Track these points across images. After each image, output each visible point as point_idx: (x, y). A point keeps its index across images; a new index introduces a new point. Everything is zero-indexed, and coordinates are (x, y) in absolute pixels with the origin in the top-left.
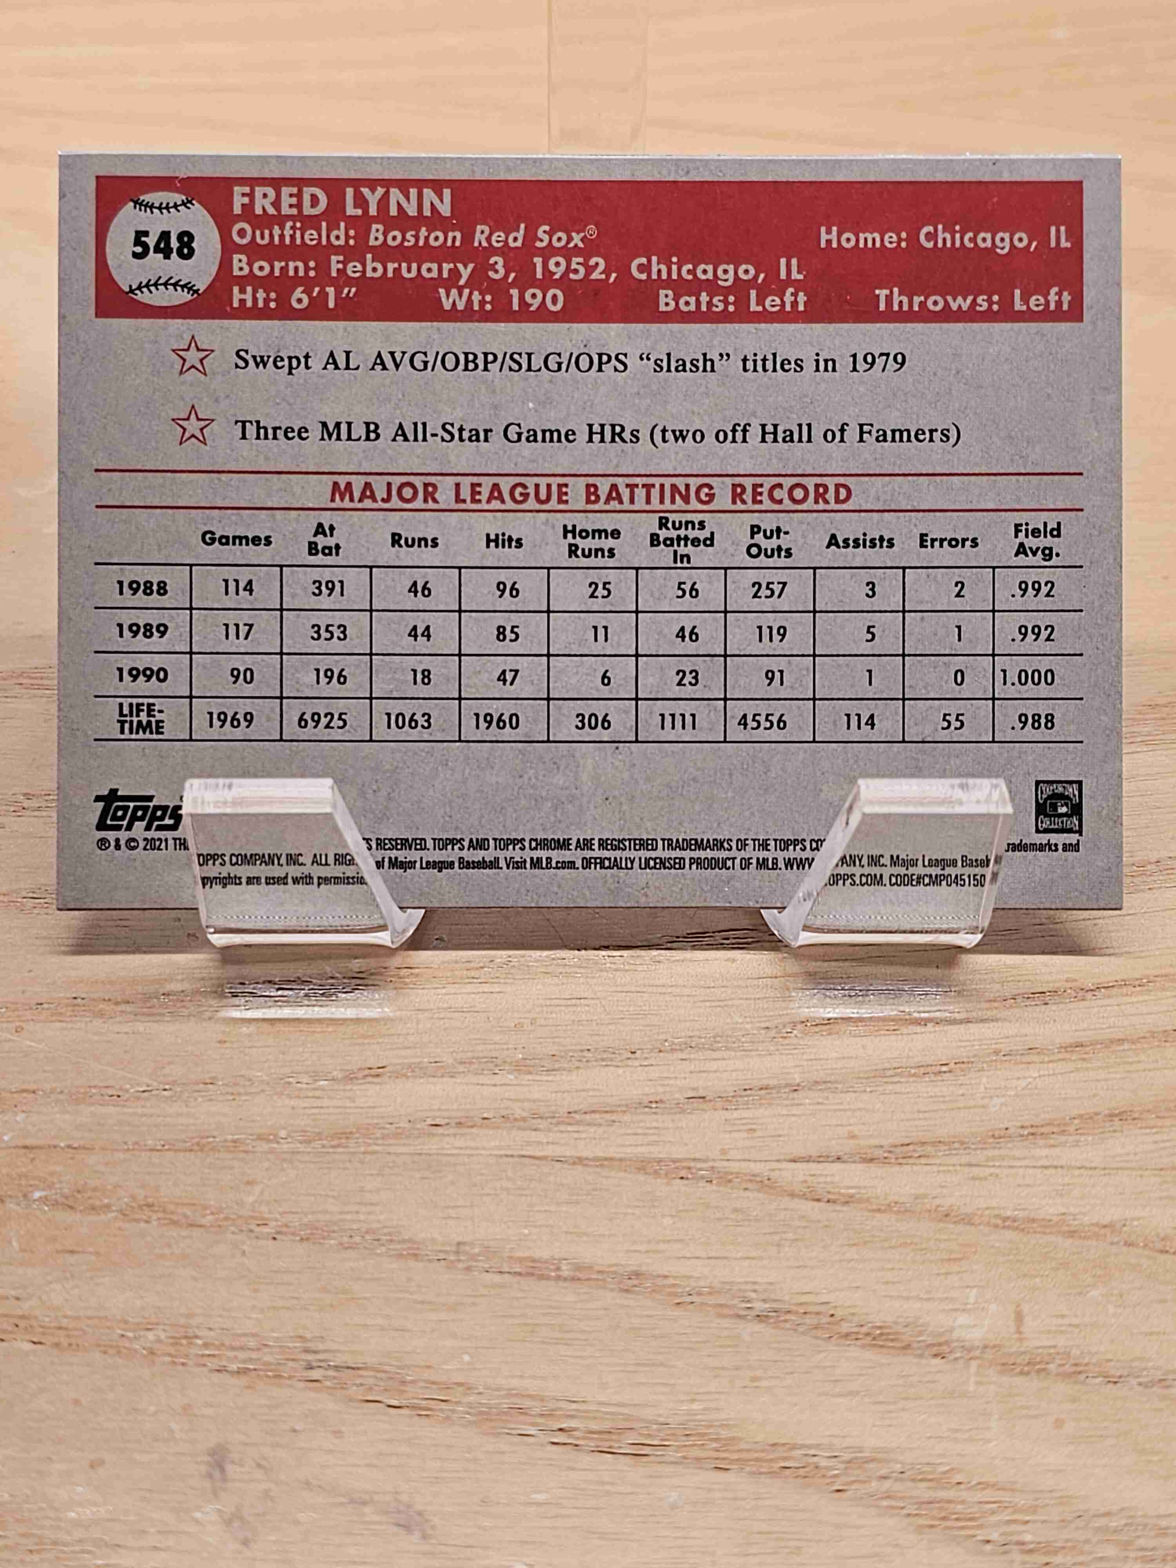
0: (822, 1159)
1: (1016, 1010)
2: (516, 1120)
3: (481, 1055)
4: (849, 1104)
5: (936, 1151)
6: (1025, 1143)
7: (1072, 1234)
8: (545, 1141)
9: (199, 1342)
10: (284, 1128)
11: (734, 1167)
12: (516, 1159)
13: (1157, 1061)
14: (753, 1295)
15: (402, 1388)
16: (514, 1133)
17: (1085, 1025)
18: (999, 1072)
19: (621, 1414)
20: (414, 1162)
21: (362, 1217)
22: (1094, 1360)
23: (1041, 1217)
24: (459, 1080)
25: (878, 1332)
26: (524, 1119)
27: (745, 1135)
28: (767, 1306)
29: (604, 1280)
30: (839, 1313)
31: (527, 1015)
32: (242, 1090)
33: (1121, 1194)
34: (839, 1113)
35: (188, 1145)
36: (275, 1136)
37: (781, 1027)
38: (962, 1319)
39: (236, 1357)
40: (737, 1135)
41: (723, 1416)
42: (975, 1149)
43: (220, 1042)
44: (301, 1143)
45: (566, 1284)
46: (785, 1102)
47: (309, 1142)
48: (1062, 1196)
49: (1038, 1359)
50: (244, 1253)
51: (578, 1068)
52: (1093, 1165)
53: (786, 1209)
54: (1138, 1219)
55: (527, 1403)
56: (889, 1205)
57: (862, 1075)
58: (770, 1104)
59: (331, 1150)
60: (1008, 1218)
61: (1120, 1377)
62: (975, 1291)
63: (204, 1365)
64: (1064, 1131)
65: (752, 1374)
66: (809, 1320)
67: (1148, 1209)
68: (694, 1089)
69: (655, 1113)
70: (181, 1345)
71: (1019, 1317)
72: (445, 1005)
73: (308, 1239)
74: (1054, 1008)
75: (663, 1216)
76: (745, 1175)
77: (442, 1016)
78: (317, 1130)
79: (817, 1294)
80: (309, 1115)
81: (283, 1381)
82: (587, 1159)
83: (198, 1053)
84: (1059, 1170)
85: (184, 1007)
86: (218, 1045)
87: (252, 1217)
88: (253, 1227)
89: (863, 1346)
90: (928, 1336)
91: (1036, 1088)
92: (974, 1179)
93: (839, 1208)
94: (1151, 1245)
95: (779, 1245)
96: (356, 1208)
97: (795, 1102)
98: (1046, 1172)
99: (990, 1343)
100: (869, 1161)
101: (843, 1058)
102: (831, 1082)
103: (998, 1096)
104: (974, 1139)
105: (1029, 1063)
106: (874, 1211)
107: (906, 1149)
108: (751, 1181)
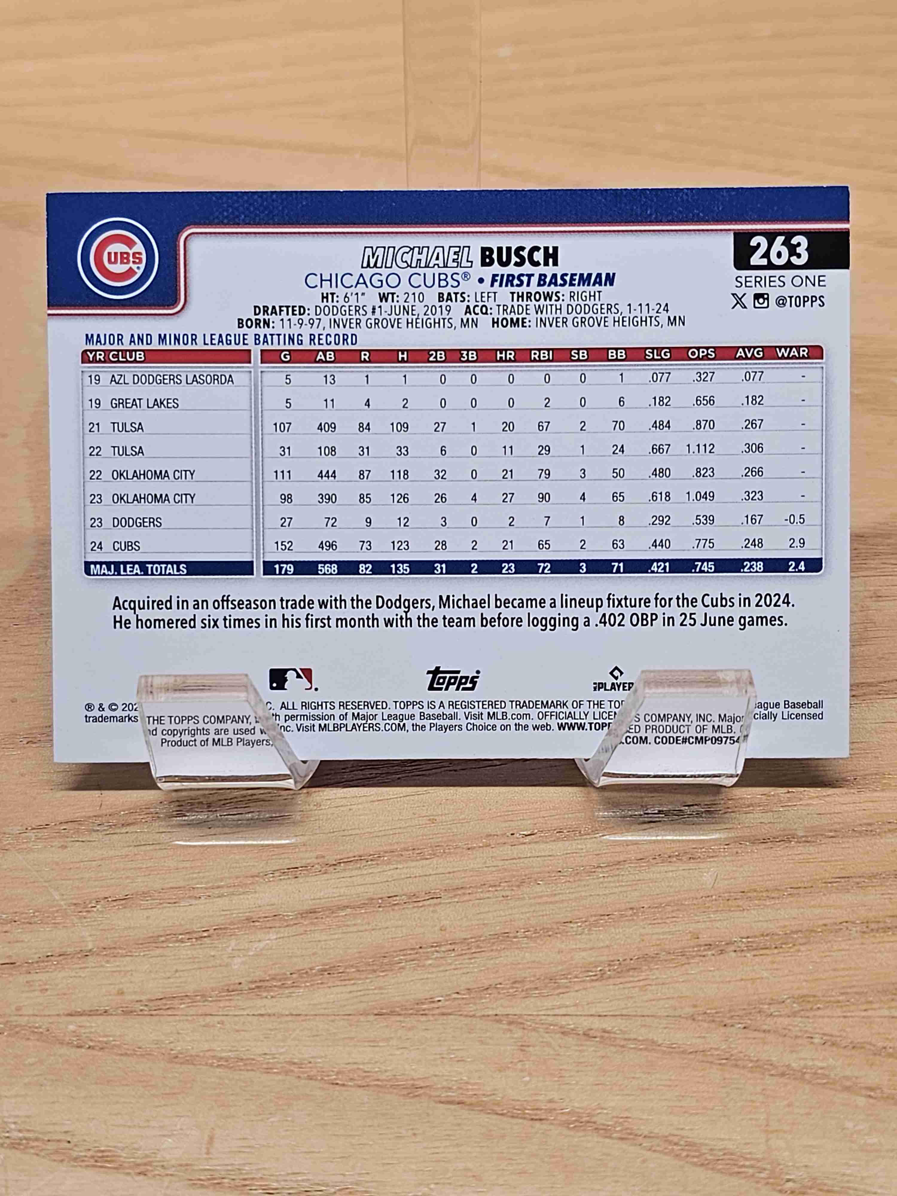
0: (92, 1013)
1: (272, 883)
4: (125, 966)
5: (181, 1004)
6: (250, 996)
7: (268, 1070)
11: (23, 1021)
13: (369, 924)
14: (13, 1126)
17: (322, 894)
18: (246, 936)
22: (260, 1175)
23: (249, 1056)
25: (100, 1154)
27: (38, 994)
28: (21, 1135)
30: (74, 1140)
33: (314, 1036)
34: (115, 974)
37: (88, 902)
38: (169, 1143)
40: (31, 995)
42: (211, 1001)
46: (75, 966)
48: (268, 1038)
49: (217, 1175)
52: (298, 1013)
53: (55, 1055)
54: (321, 1057)
56: (134, 1050)
57: (140, 941)
58: (63, 968)
60: (221, 1058)
62: (182, 1119)
64: (283, 984)
66: (51, 1146)
67: (331, 1049)
68: (8, 956)
71: (211, 1140)
74: (301, 880)
76: (30, 1027)
79: (62, 1124)
84: (273, 1018)
89: (86, 1167)
90: (138, 1158)
92: (207, 1026)
93: (95, 1052)
94: (325, 1078)
95: (42, 1085)
97: (84, 965)
98: (261, 1019)
99: (184, 1163)
100: (128, 1013)
101: (130, 928)
102: (115, 948)
103: (239, 956)
104: (213, 993)
105: (270, 928)
106: (122, 1055)
107: (159, 1003)
108: (33, 1032)
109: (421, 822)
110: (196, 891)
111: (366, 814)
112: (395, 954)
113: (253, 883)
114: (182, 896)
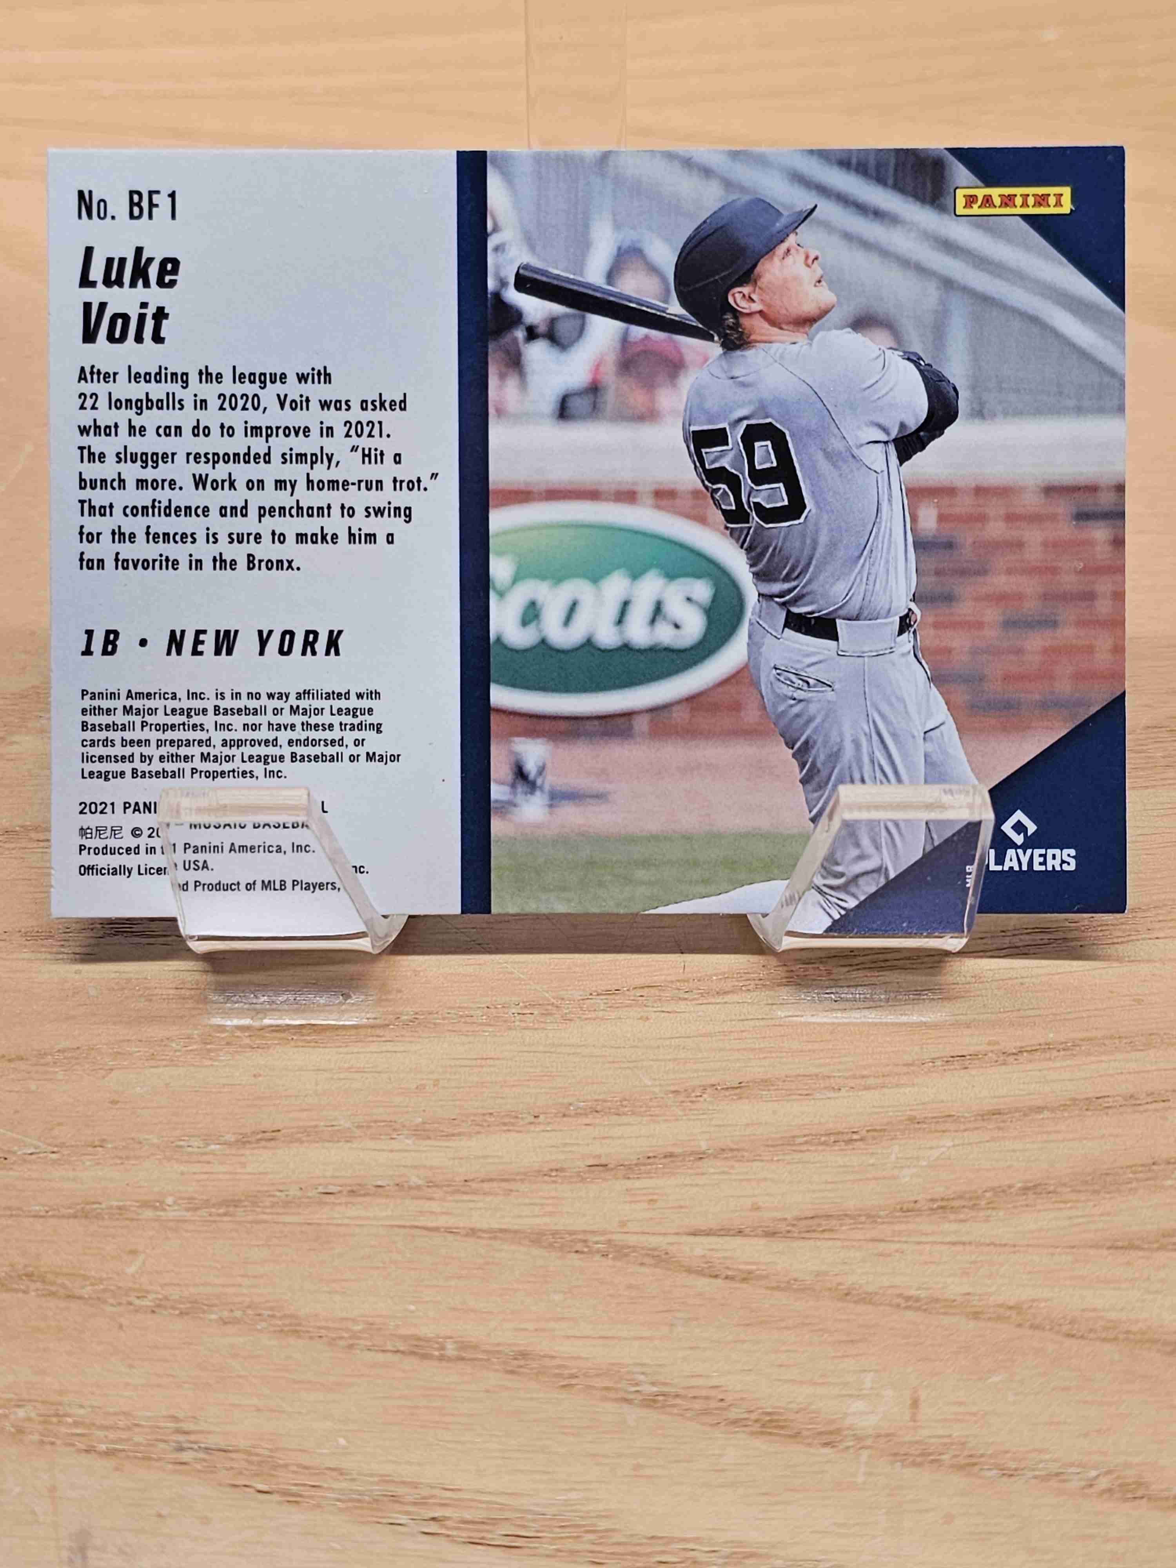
0: (722, 1233)
1: (934, 1074)
2: (410, 1188)
3: (379, 1118)
4: (755, 1173)
5: (841, 1225)
6: (935, 1217)
7: (976, 1316)
8: (439, 1210)
9: (70, 1420)
10: (171, 1195)
11: (632, 1240)
12: (407, 1231)
13: (1077, 1131)
14: (642, 1377)
15: (273, 1472)
16: (408, 1202)
17: (1005, 1091)
18: (912, 1141)
19: (497, 1503)
20: (302, 1232)
21: (245, 1291)
22: (989, 1451)
23: (947, 1296)
24: (354, 1146)
25: (768, 1418)
26: (418, 1188)
27: (645, 1205)
28: (655, 1389)
29: (489, 1360)
30: (729, 1398)
31: (431, 1076)
32: (132, 1154)
33: (1030, 1273)
34: (743, 1184)
35: (71, 1211)
36: (162, 1202)
37: (690, 1090)
38: (858, 1406)
39: (106, 1437)
40: (637, 1206)
41: (601, 1506)
42: (881, 1223)
43: (114, 1102)
44: (188, 1210)
45: (450, 1365)
46: (689, 1171)
47: (196, 1209)
48: (967, 1274)
49: (932, 1449)
50: (121, 1327)
51: (479, 1133)
52: (1003, 1242)
53: (682, 1286)
54: (1046, 1300)
55: (401, 1490)
56: (788, 1282)
57: (770, 1143)
58: (673, 1174)
59: (218, 1219)
60: (911, 1297)
61: (1016, 1470)
62: (871, 1375)
63: (73, 1445)
64: (975, 1205)
65: (635, 1462)
66: (697, 1405)
67: (1056, 1290)
68: (595, 1157)
69: (555, 1182)
70: (51, 1423)
71: (915, 1403)
72: (346, 1065)
73: (187, 1314)
74: (973, 1072)
75: (555, 1292)
76: (643, 1248)
77: (342, 1076)
78: (205, 1197)
79: (708, 1377)
80: (198, 1181)
81: (153, 1462)
82: (480, 1230)
83: (90, 1113)
84: (968, 1248)
85: (77, 1064)
86: (110, 1105)
87: (134, 1290)
88: (132, 1299)
89: (752, 1433)
90: (819, 1423)
91: (949, 1159)
92: (881, 1255)
93: (735, 1285)
94: (1057, 1328)
95: (672, 1325)
96: (239, 1280)
97: (699, 1171)
98: (954, 1248)
99: (883, 1432)
100: (771, 1235)
101: (752, 1124)
102: (738, 1150)
103: (909, 1167)
104: (882, 1213)
105: (944, 1131)
106: (773, 1288)
107: (810, 1222)
108: (648, 1255)
109: (1122, 1003)
110: (832, 1080)
111: (1045, 991)
112: (1121, 1171)
113: (908, 1073)
114: (813, 1086)
